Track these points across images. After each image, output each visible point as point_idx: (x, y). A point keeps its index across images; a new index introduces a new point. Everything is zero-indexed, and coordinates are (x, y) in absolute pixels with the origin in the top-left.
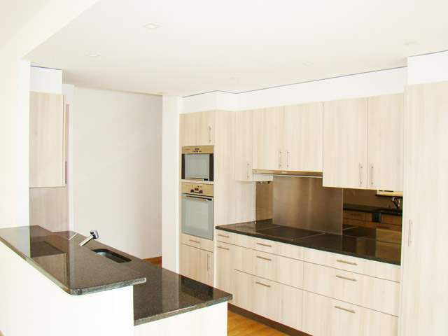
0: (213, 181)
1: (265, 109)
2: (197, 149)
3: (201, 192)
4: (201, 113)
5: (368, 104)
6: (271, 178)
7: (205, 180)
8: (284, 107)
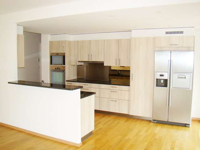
0: (65, 65)
1: (83, 41)
2: (57, 54)
3: (60, 69)
4: (59, 41)
5: (118, 41)
6: (82, 64)
7: (62, 65)
8: (90, 41)
